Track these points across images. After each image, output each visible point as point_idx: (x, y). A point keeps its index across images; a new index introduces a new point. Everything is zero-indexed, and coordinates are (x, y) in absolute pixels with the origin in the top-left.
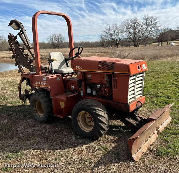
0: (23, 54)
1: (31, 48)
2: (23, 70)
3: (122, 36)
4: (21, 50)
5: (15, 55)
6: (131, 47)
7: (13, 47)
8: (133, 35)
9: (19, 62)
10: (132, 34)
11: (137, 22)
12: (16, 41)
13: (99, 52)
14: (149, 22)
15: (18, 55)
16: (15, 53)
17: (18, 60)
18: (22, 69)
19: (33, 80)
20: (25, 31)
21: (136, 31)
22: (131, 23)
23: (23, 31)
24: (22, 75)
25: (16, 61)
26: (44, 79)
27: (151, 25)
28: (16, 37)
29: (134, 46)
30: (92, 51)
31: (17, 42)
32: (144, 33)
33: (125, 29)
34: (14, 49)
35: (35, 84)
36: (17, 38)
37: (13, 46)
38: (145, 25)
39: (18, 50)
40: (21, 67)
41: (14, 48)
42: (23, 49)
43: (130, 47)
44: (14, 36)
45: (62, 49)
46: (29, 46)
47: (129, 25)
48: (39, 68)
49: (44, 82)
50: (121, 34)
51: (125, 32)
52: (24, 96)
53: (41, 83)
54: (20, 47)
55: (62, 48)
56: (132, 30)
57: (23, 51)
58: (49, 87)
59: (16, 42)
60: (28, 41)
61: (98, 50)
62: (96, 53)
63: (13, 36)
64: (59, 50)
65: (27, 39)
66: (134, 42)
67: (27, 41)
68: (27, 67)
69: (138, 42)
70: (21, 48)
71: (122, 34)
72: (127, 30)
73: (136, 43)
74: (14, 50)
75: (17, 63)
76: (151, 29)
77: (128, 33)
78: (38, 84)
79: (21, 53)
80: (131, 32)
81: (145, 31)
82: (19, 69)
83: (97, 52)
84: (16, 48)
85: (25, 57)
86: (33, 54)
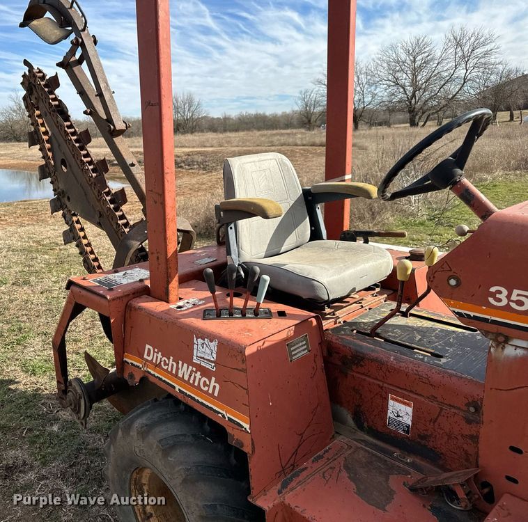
0: (85, 160)
1: (121, 132)
2: (82, 234)
3: (374, 96)
4: (77, 141)
5: (52, 162)
6: (392, 126)
7: (43, 129)
8: (410, 90)
9: (69, 199)
10: (404, 90)
11: (425, 52)
12: (56, 99)
13: (304, 142)
14: (466, 49)
15: (63, 162)
16: (50, 154)
17: (61, 186)
18: (78, 226)
19: (128, 328)
20: (95, 42)
21: (419, 77)
22: (403, 56)
23: (83, 45)
24: (73, 288)
25: (54, 190)
26: (205, 352)
27: (470, 60)
28: (54, 82)
29: (408, 125)
30: (283, 139)
31: (60, 101)
32: (444, 85)
33: (383, 73)
34: (45, 138)
35: (141, 356)
36: (58, 85)
37: (43, 125)
38: (449, 60)
39: (61, 140)
40: (75, 219)
41: (46, 133)
42: (85, 138)
43: (389, 126)
44: (47, 77)
45: (195, 136)
46: (110, 120)
47: (398, 62)
48: (167, 260)
49: (205, 372)
50: (369, 90)
51: (384, 82)
52: (80, 398)
53: (184, 371)
54: (71, 126)
55: (192, 133)
56: (405, 75)
57: (82, 148)
58: (247, 426)
59: (53, 103)
60: (107, 96)
61: (299, 136)
62: (296, 145)
63: (44, 76)
64: (187, 138)
65: (102, 85)
66: (410, 112)
67: (100, 95)
68: (99, 225)
69: (424, 113)
70: (74, 134)
71: (373, 88)
72: (390, 77)
73: (417, 114)
74: (48, 142)
75: (58, 199)
76: (469, 71)
77: (393, 86)
78: (159, 366)
79: (76, 156)
80: (403, 81)
81: (447, 78)
82: (66, 227)
83: (299, 143)
84: (52, 134)
85: (94, 175)
86: (129, 162)
